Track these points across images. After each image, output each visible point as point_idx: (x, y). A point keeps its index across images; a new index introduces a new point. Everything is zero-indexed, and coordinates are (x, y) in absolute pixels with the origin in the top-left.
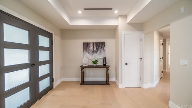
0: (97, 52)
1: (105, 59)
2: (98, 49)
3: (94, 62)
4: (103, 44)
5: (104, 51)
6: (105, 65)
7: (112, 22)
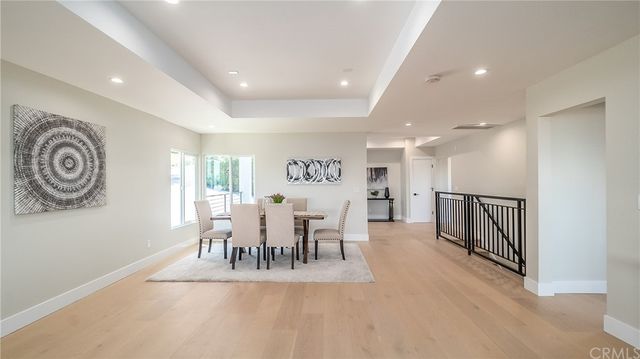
0: (376, 180)
1: (387, 189)
2: (378, 176)
3: (373, 194)
4: (386, 169)
5: (386, 179)
6: (387, 197)
7: (397, 145)
